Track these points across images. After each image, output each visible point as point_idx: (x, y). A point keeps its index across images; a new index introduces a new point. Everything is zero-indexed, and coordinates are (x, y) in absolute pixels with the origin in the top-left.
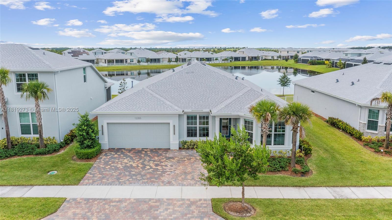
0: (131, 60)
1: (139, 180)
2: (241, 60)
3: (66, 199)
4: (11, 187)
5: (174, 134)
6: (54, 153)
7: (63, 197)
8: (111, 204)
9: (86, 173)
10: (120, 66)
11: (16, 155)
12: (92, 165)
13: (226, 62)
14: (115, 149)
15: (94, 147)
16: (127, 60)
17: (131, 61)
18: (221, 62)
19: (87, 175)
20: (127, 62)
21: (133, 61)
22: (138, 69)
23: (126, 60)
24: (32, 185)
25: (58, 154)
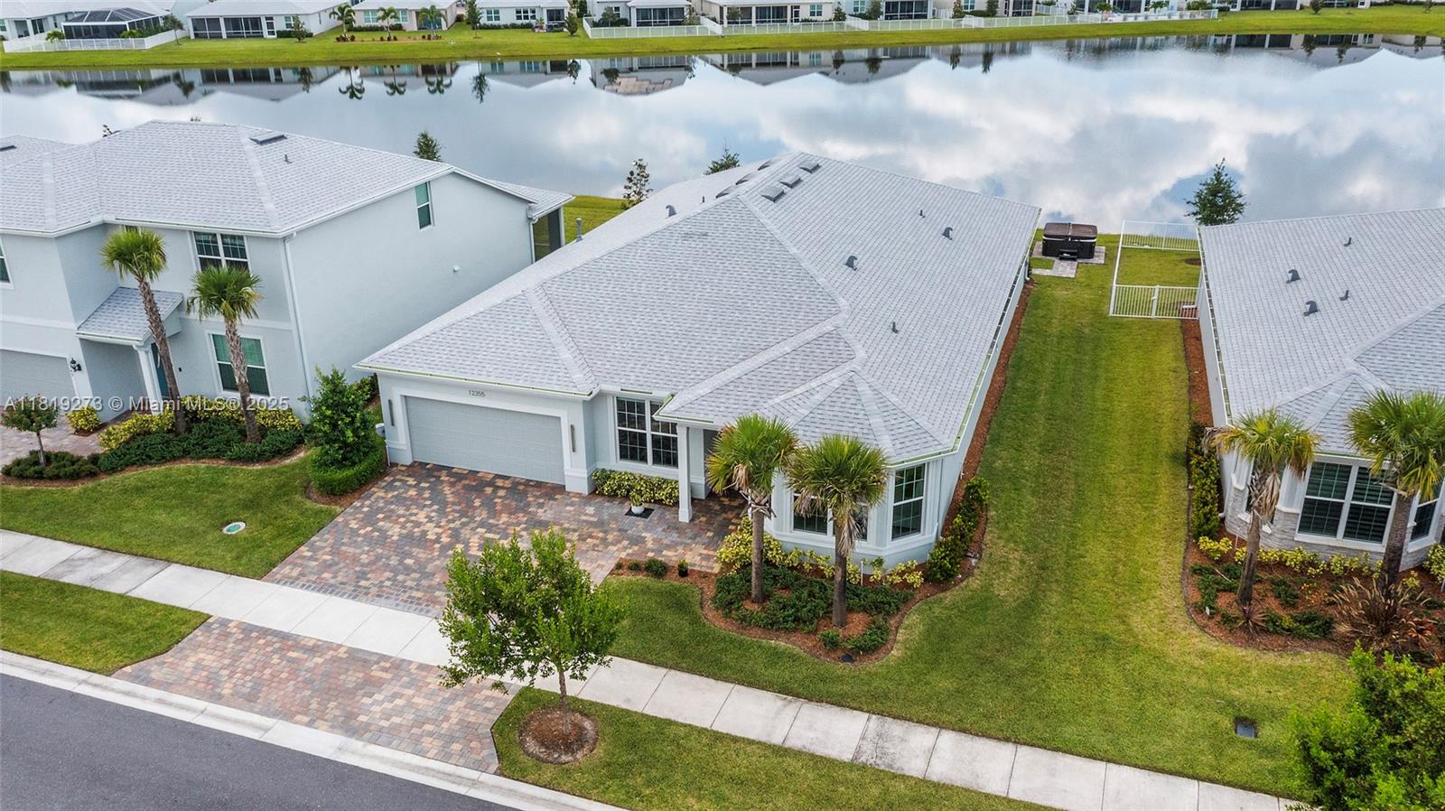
0: (813, 6)
1: (405, 589)
2: (1273, 8)
3: (210, 617)
4: (127, 558)
5: (574, 450)
6: (277, 460)
7: (205, 612)
8: (288, 654)
9: (301, 544)
10: (772, 31)
11: (185, 454)
12: (333, 516)
13: (1199, 15)
14: (428, 466)
15: (354, 464)
16: (798, 7)
17: (812, 14)
18: (1176, 17)
19: (302, 548)
20: (797, 14)
21: (820, 14)
22: (834, 48)
23: (796, 7)
24: (169, 561)
25: (287, 461)
